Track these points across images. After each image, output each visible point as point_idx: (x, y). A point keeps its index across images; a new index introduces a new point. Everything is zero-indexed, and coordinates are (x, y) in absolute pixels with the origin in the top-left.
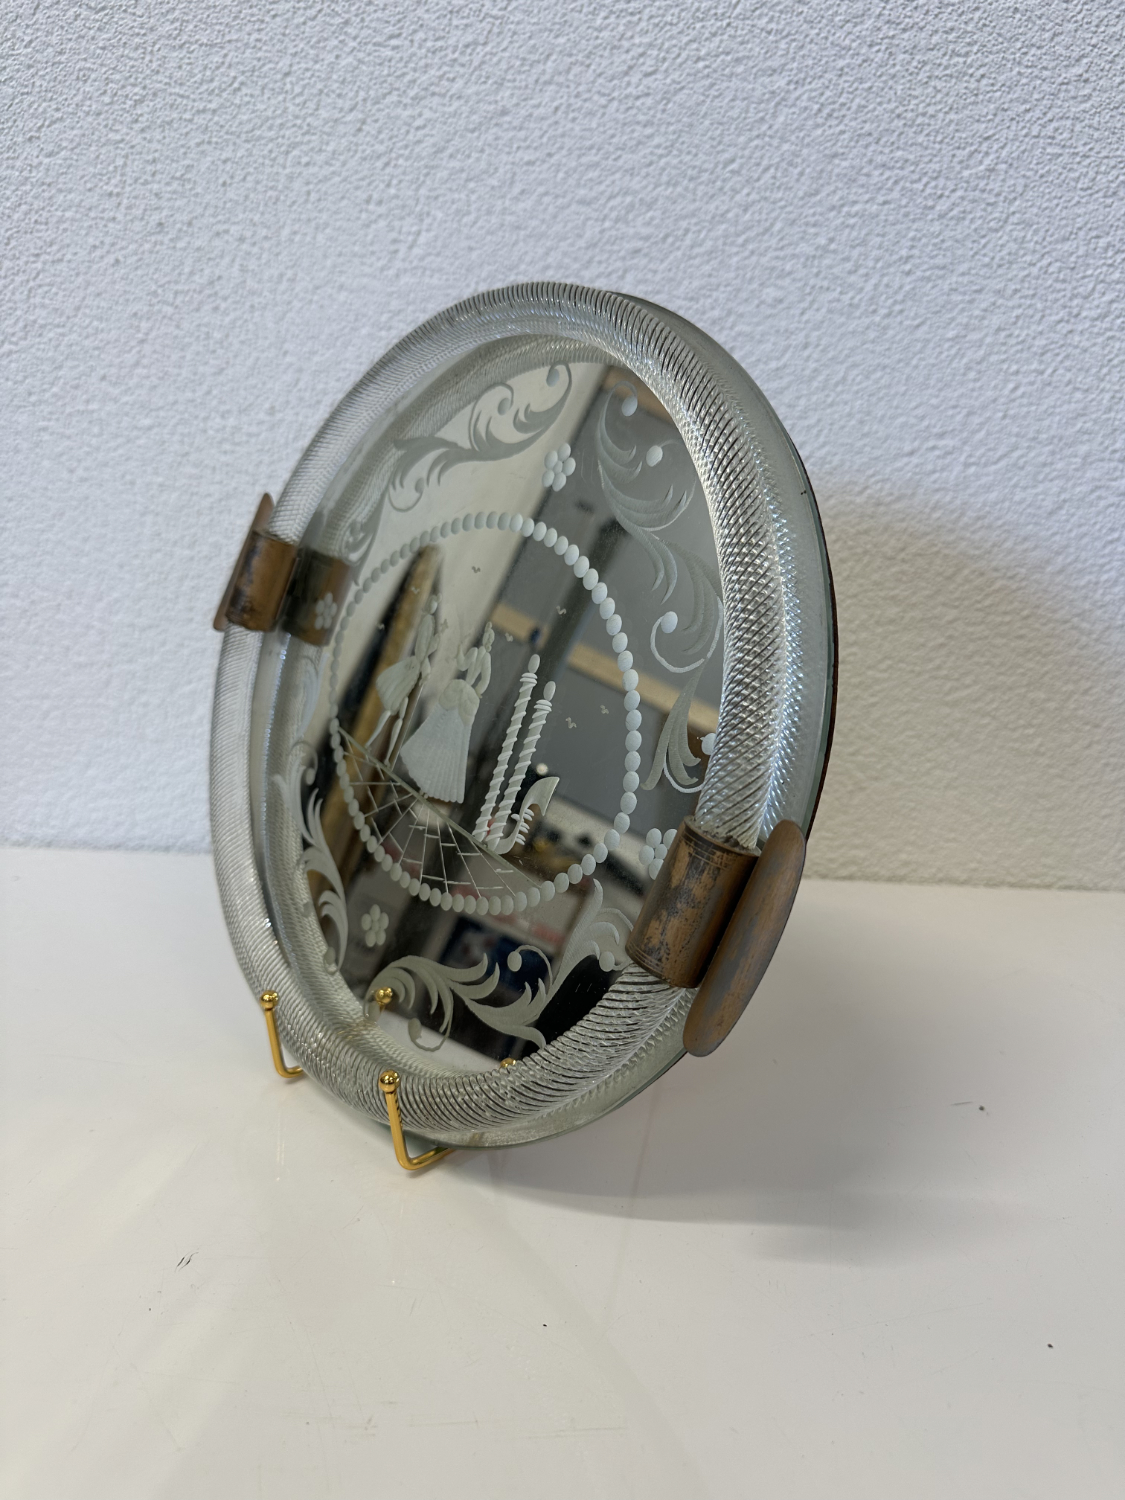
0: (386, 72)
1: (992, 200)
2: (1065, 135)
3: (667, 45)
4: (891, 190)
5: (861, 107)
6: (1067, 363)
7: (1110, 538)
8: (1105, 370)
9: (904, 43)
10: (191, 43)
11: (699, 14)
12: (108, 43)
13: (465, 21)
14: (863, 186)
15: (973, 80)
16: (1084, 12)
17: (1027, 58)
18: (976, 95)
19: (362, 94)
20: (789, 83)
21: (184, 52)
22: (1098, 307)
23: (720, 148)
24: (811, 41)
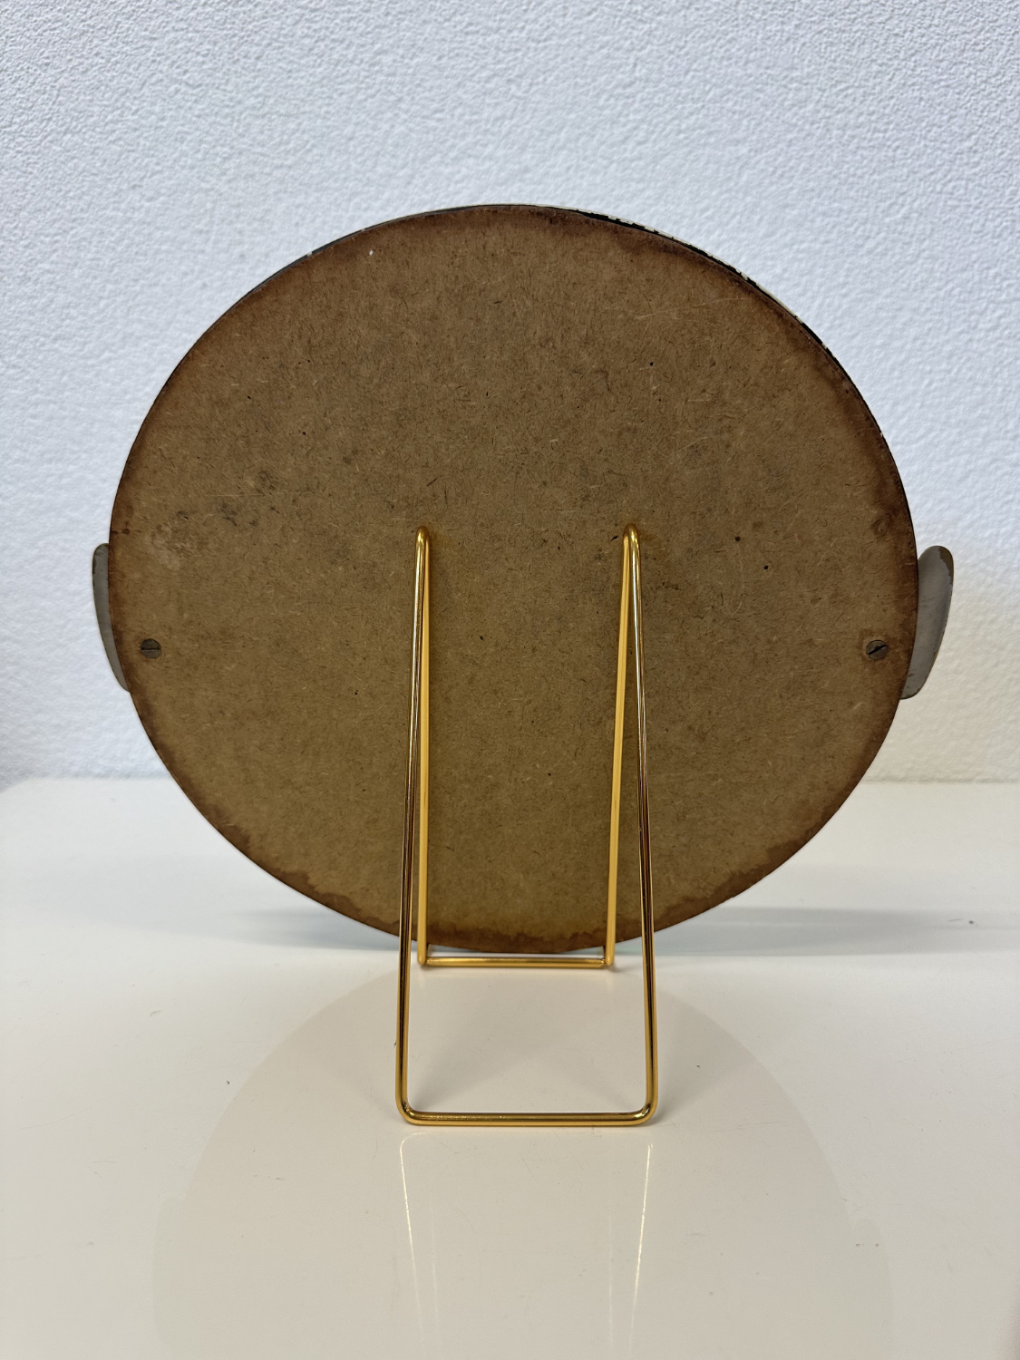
0: (431, 138)
1: (907, 239)
2: (962, 191)
3: (655, 121)
4: (830, 232)
5: (806, 170)
6: (968, 365)
7: (1006, 499)
8: (998, 369)
9: (837, 122)
10: (271, 114)
11: (680, 98)
12: (202, 113)
13: (493, 101)
14: (808, 229)
15: (890, 150)
16: (972, 101)
17: (932, 133)
18: (893, 162)
19: (411, 155)
20: (750, 151)
21: (265, 121)
22: (990, 321)
23: (697, 200)
24: (767, 120)
